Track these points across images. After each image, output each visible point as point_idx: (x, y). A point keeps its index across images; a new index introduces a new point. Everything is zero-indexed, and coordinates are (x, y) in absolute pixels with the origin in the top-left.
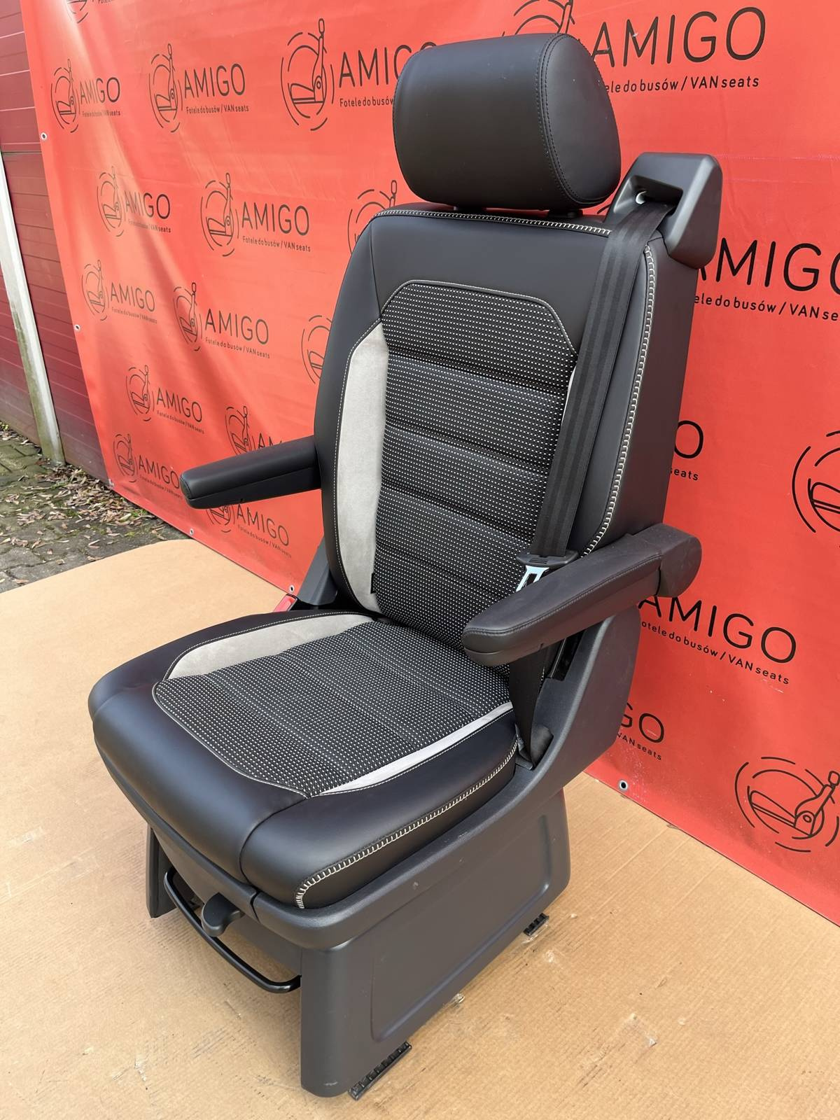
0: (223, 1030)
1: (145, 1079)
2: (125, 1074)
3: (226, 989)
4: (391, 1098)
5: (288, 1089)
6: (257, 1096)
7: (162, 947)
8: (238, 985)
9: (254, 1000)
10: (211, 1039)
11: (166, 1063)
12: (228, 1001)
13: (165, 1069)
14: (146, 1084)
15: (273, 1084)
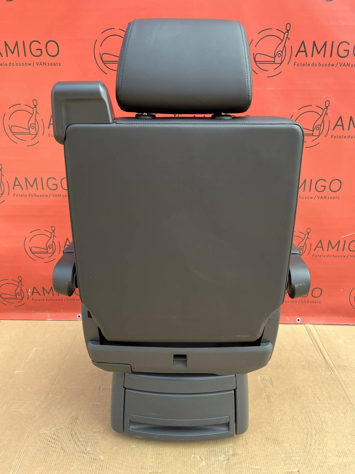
4: (234, 449)
12: (150, 472)
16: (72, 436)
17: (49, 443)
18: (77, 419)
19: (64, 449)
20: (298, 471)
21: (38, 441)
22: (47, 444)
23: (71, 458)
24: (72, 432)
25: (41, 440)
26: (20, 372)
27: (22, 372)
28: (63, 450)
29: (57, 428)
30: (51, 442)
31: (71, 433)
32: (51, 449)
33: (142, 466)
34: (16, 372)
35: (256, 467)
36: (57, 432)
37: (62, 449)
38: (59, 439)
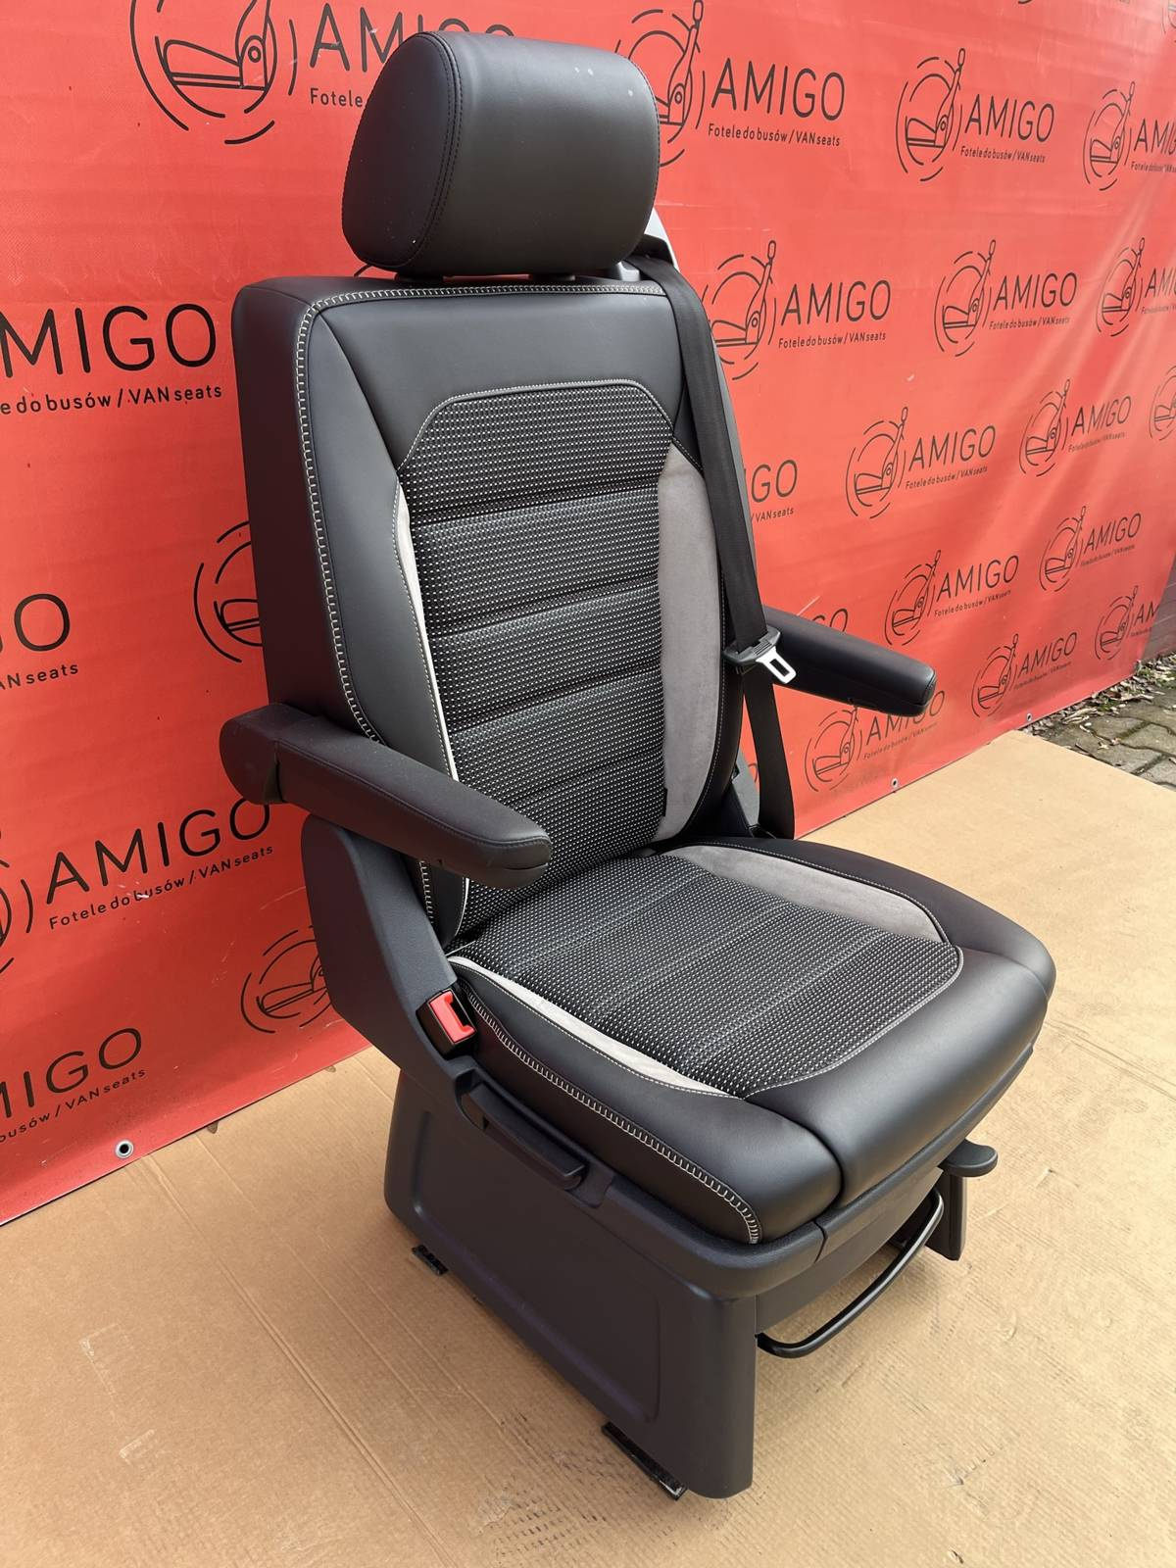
0: (883, 1382)
1: (973, 1467)
2: (973, 1494)
3: (824, 1389)
5: (938, 1304)
6: (955, 1332)
7: (764, 1497)
8: (816, 1375)
9: (833, 1351)
10: (898, 1395)
11: (944, 1444)
13: (952, 1444)
14: (978, 1462)
15: (936, 1319)
16: (569, 1468)
17: (539, 1535)
18: (525, 1420)
19: (596, 1515)
20: (1051, 1171)
21: (503, 1560)
22: (538, 1544)
23: (645, 1516)
24: (557, 1460)
25: (504, 1551)
26: (138, 1443)
27: (152, 1438)
28: (599, 1518)
29: (505, 1485)
30: (537, 1528)
31: (558, 1466)
32: (566, 1544)
33: (812, 1386)
34: (123, 1453)
35: (990, 1214)
36: (518, 1494)
37: (590, 1518)
38: (546, 1503)
